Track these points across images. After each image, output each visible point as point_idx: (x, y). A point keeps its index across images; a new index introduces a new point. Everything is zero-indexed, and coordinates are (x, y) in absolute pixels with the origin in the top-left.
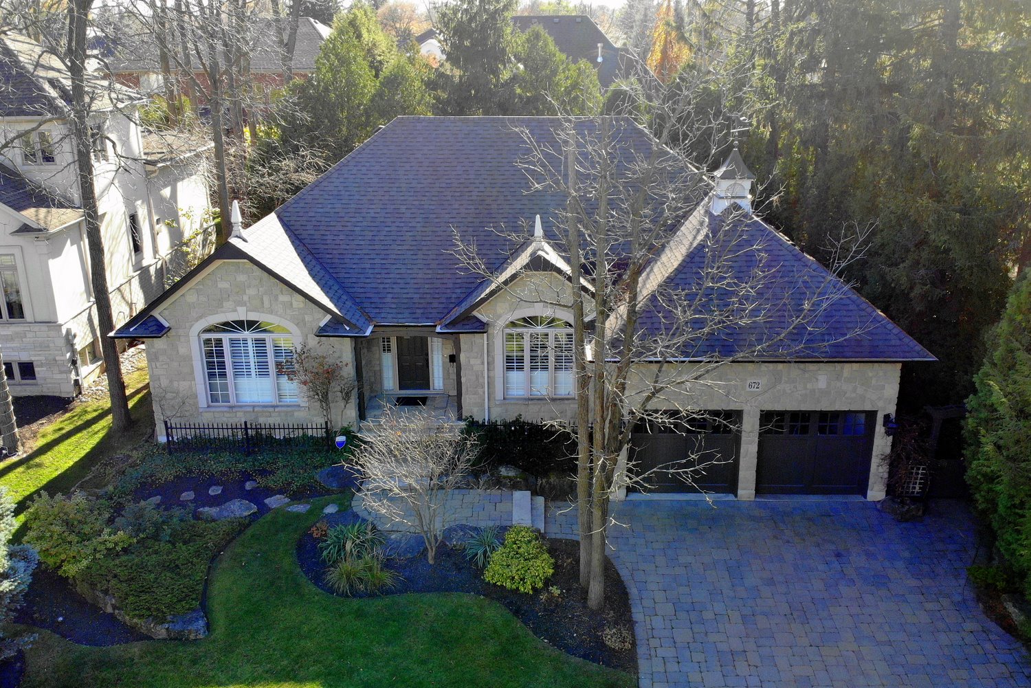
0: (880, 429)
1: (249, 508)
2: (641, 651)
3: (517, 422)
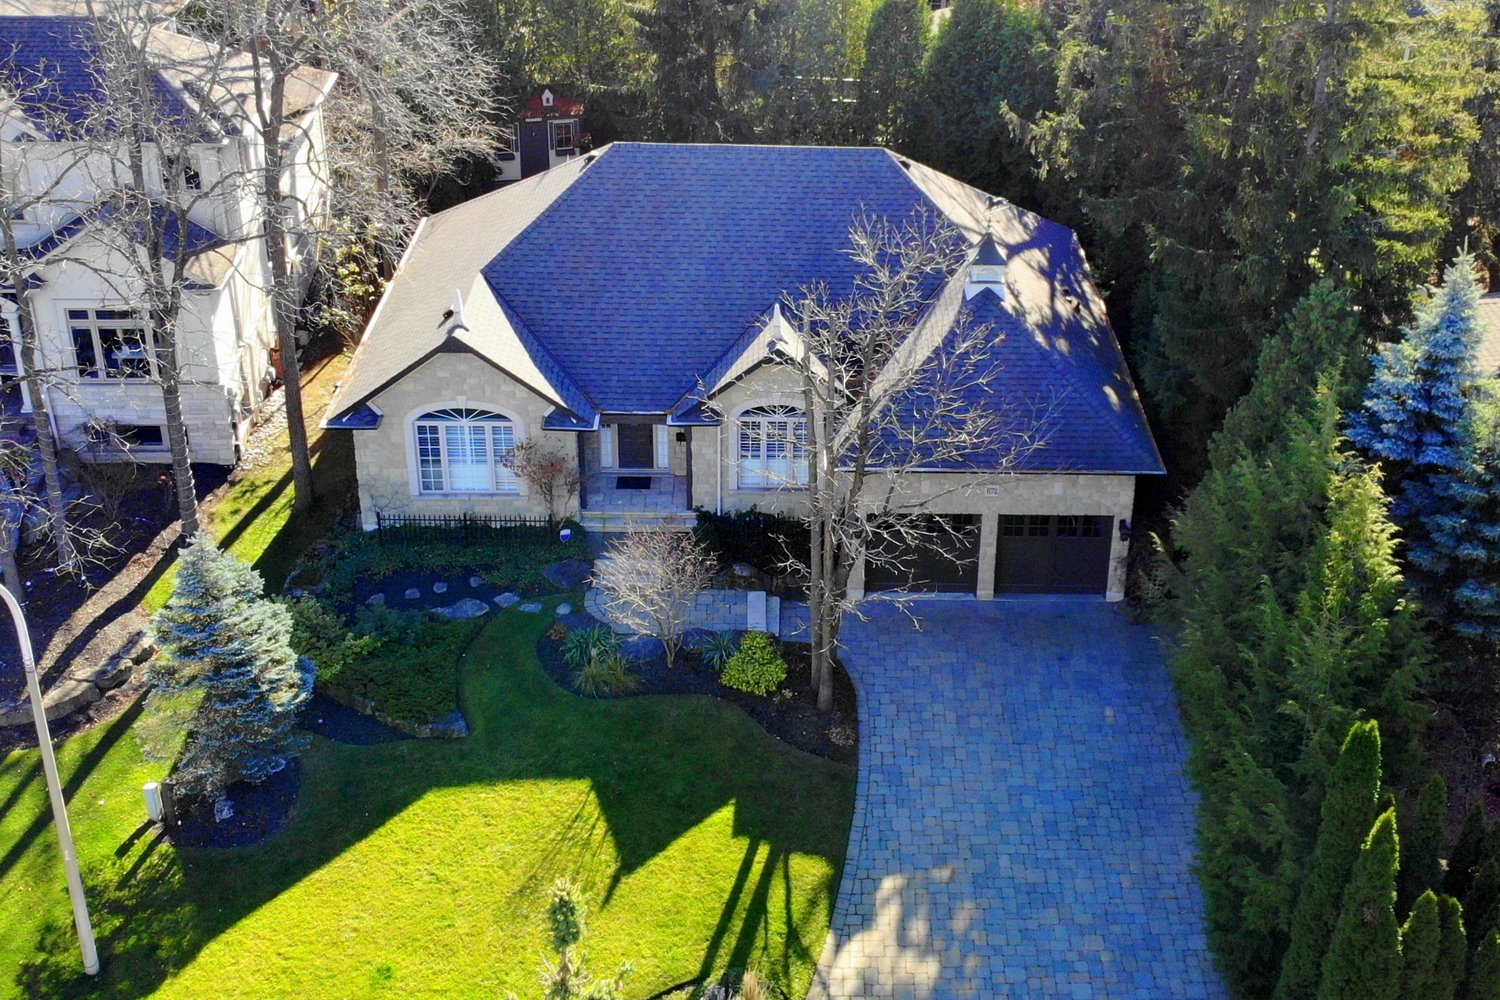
0: (1116, 533)
1: (482, 609)
2: (863, 746)
3: (752, 512)
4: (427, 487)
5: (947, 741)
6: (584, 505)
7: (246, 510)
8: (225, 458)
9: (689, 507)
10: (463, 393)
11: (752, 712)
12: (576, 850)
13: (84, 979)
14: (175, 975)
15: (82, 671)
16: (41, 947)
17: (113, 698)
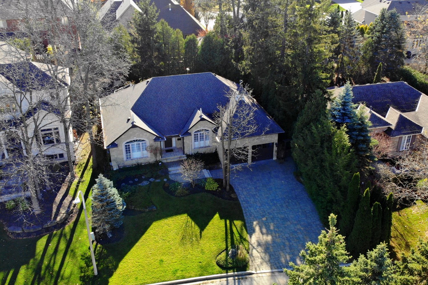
0: (275, 146)
1: (148, 183)
2: (238, 197)
3: (197, 153)
5: (255, 193)
6: (162, 157)
7: (82, 170)
9: (184, 154)
10: (135, 136)
11: (213, 194)
13: (95, 276)
15: (63, 211)
16: (82, 272)
17: (72, 216)
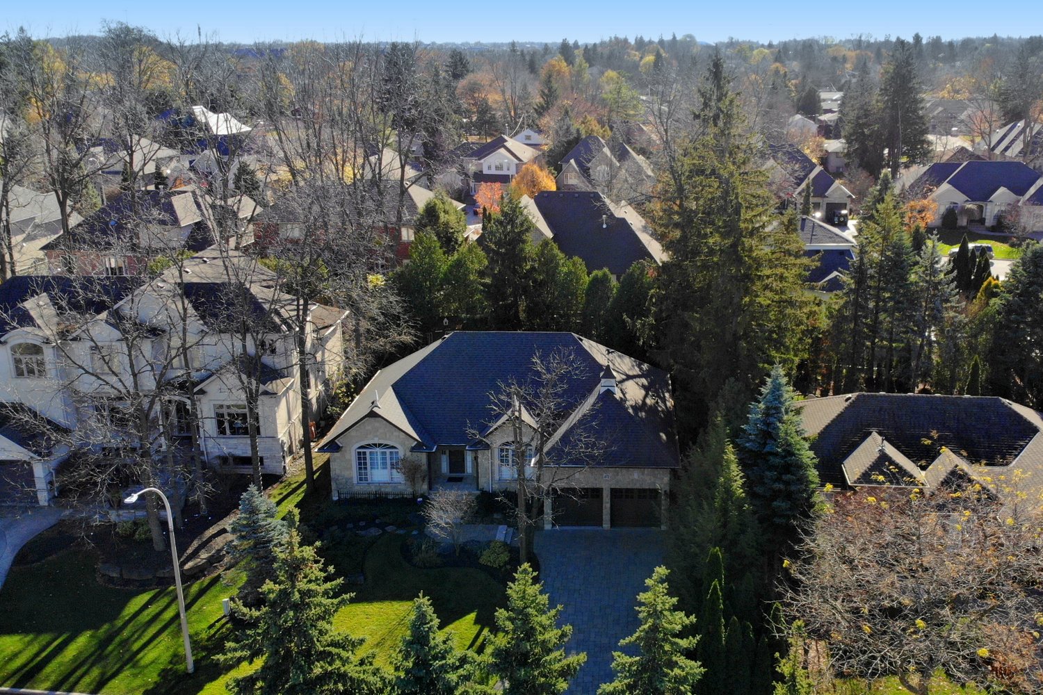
0: (663, 497)
1: (378, 532)
3: (506, 491)
4: (361, 479)
6: (430, 488)
7: (285, 493)
8: (279, 471)
9: (478, 489)
10: (377, 436)
12: (404, 629)
13: (188, 674)
14: (226, 674)
15: (204, 555)
16: (171, 662)
17: (216, 566)
